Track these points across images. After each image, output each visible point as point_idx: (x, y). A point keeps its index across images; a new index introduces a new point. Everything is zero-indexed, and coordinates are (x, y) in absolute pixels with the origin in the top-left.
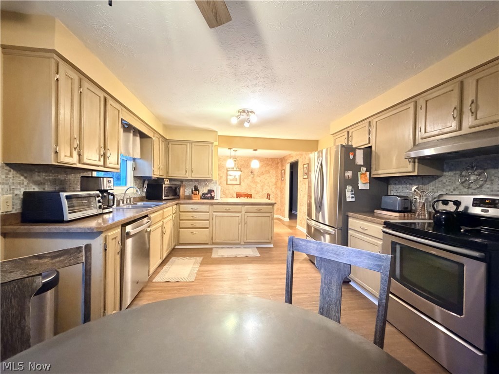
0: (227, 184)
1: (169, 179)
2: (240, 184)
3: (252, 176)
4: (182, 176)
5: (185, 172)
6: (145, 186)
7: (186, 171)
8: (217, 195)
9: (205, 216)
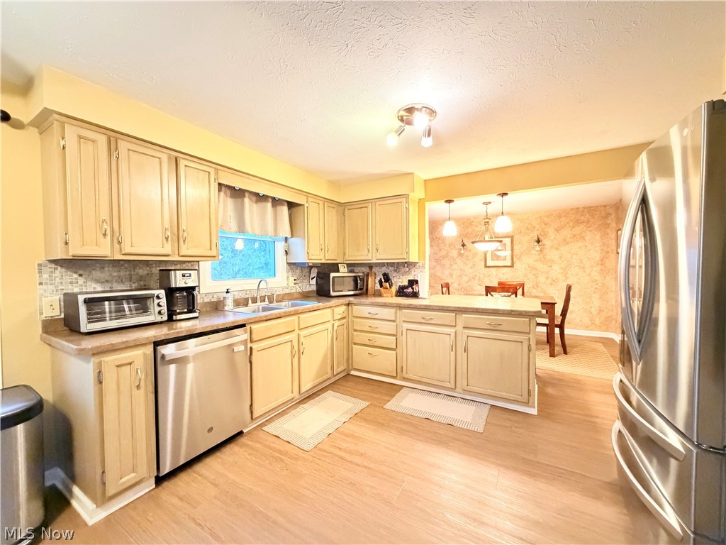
0: (486, 266)
1: (347, 264)
2: (512, 266)
3: (538, 248)
4: (362, 258)
5: (366, 251)
6: (312, 276)
7: (369, 250)
8: (423, 289)
9: (389, 327)
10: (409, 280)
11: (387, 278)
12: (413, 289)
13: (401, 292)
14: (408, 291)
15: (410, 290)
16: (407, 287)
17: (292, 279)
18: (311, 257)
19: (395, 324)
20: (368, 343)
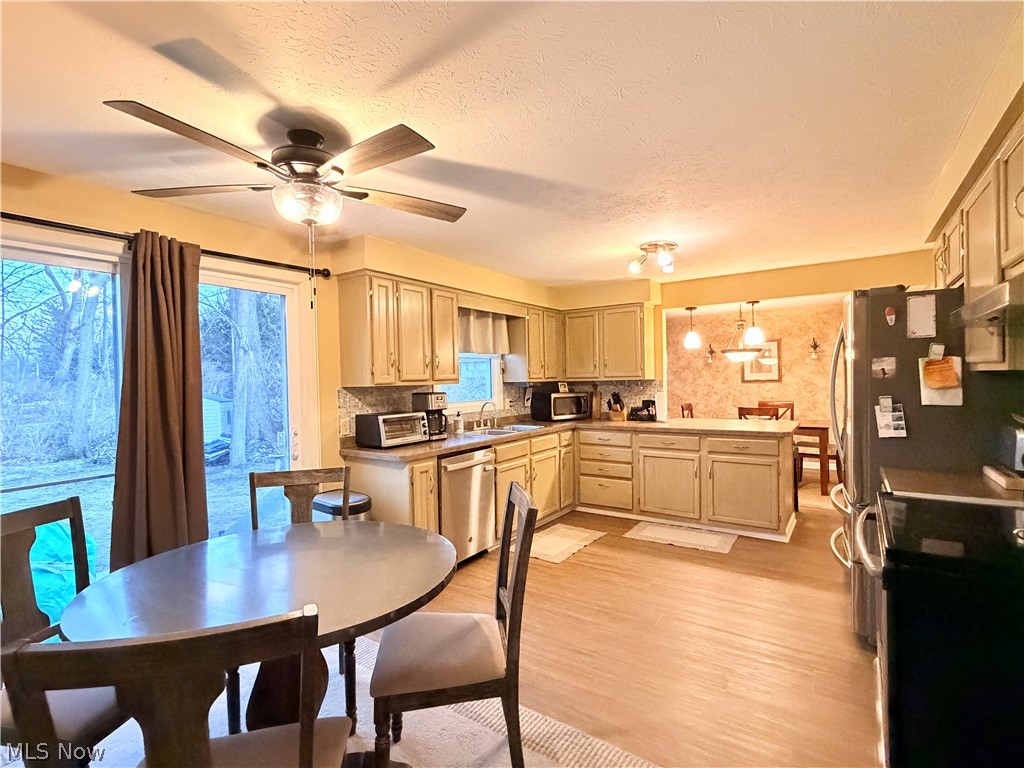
0: (743, 381)
1: (569, 384)
2: (779, 380)
3: (814, 356)
5: (592, 368)
6: (526, 398)
7: (595, 367)
8: (661, 411)
9: (624, 455)
10: (643, 402)
11: (617, 399)
12: (649, 411)
13: (634, 415)
14: (644, 413)
15: (645, 412)
16: (641, 410)
17: (508, 400)
18: (533, 376)
19: (630, 450)
20: (599, 473)
